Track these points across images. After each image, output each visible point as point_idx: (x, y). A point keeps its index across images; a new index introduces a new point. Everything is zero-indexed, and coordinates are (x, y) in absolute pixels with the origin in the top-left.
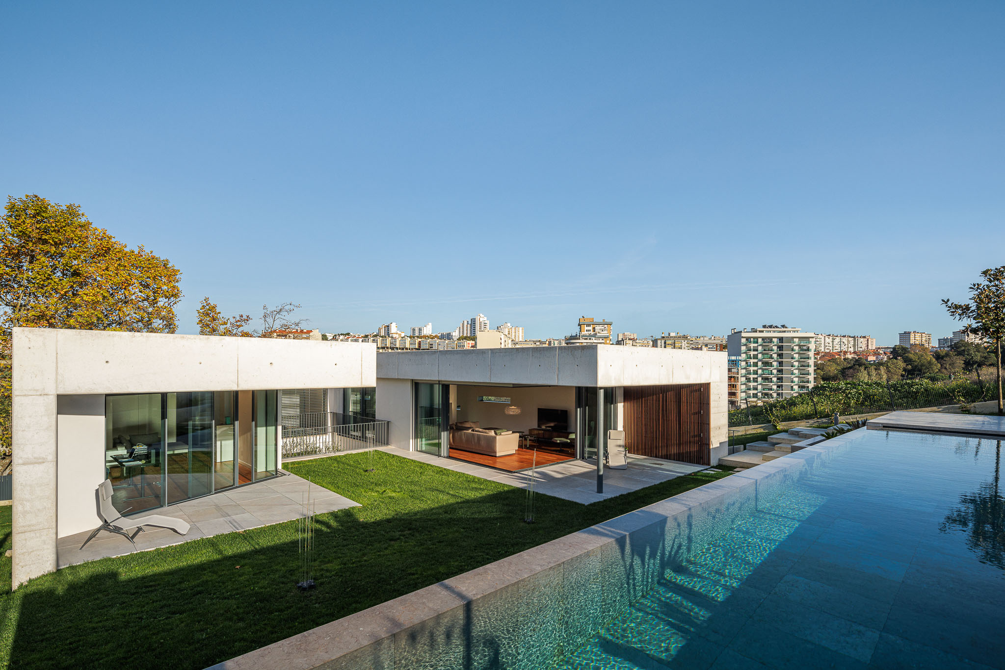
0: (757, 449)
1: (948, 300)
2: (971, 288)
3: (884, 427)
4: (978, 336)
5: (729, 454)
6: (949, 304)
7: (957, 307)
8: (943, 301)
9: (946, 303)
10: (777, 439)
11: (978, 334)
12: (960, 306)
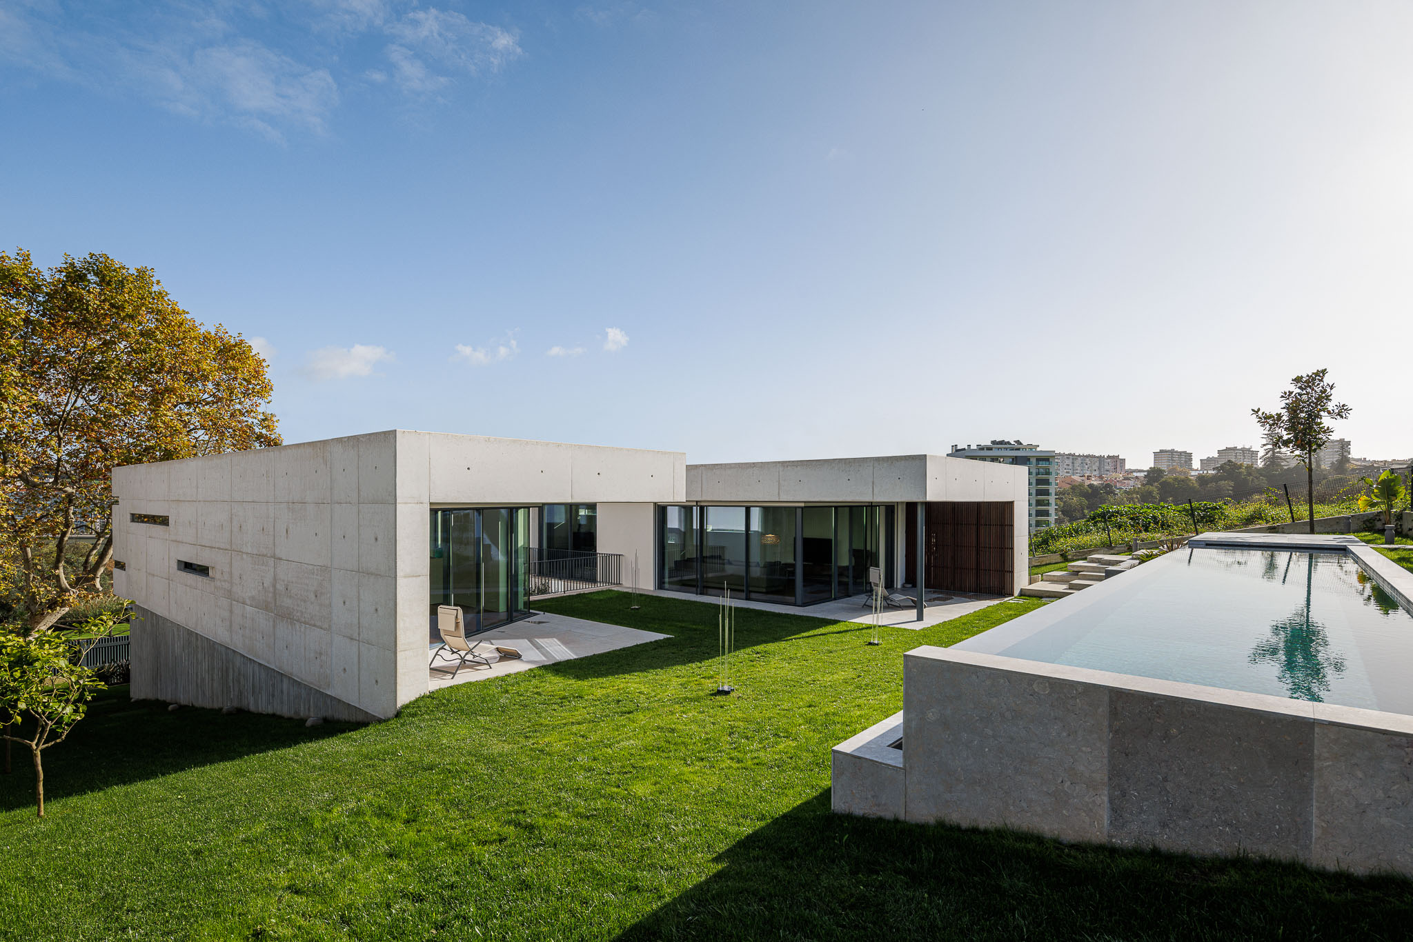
0: (1055, 579)
1: (1259, 410)
2: (1282, 397)
3: (1207, 545)
4: (1289, 449)
5: (1030, 583)
6: (1260, 413)
7: (1267, 417)
8: (1253, 410)
9: (1257, 412)
10: (1074, 566)
11: (1289, 447)
12: (1271, 417)
